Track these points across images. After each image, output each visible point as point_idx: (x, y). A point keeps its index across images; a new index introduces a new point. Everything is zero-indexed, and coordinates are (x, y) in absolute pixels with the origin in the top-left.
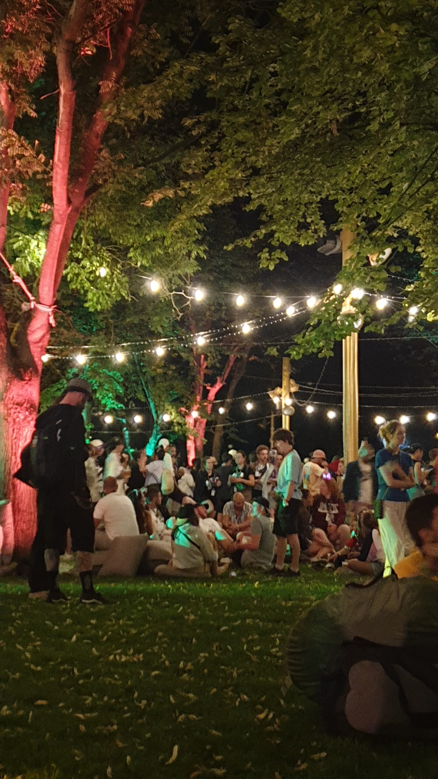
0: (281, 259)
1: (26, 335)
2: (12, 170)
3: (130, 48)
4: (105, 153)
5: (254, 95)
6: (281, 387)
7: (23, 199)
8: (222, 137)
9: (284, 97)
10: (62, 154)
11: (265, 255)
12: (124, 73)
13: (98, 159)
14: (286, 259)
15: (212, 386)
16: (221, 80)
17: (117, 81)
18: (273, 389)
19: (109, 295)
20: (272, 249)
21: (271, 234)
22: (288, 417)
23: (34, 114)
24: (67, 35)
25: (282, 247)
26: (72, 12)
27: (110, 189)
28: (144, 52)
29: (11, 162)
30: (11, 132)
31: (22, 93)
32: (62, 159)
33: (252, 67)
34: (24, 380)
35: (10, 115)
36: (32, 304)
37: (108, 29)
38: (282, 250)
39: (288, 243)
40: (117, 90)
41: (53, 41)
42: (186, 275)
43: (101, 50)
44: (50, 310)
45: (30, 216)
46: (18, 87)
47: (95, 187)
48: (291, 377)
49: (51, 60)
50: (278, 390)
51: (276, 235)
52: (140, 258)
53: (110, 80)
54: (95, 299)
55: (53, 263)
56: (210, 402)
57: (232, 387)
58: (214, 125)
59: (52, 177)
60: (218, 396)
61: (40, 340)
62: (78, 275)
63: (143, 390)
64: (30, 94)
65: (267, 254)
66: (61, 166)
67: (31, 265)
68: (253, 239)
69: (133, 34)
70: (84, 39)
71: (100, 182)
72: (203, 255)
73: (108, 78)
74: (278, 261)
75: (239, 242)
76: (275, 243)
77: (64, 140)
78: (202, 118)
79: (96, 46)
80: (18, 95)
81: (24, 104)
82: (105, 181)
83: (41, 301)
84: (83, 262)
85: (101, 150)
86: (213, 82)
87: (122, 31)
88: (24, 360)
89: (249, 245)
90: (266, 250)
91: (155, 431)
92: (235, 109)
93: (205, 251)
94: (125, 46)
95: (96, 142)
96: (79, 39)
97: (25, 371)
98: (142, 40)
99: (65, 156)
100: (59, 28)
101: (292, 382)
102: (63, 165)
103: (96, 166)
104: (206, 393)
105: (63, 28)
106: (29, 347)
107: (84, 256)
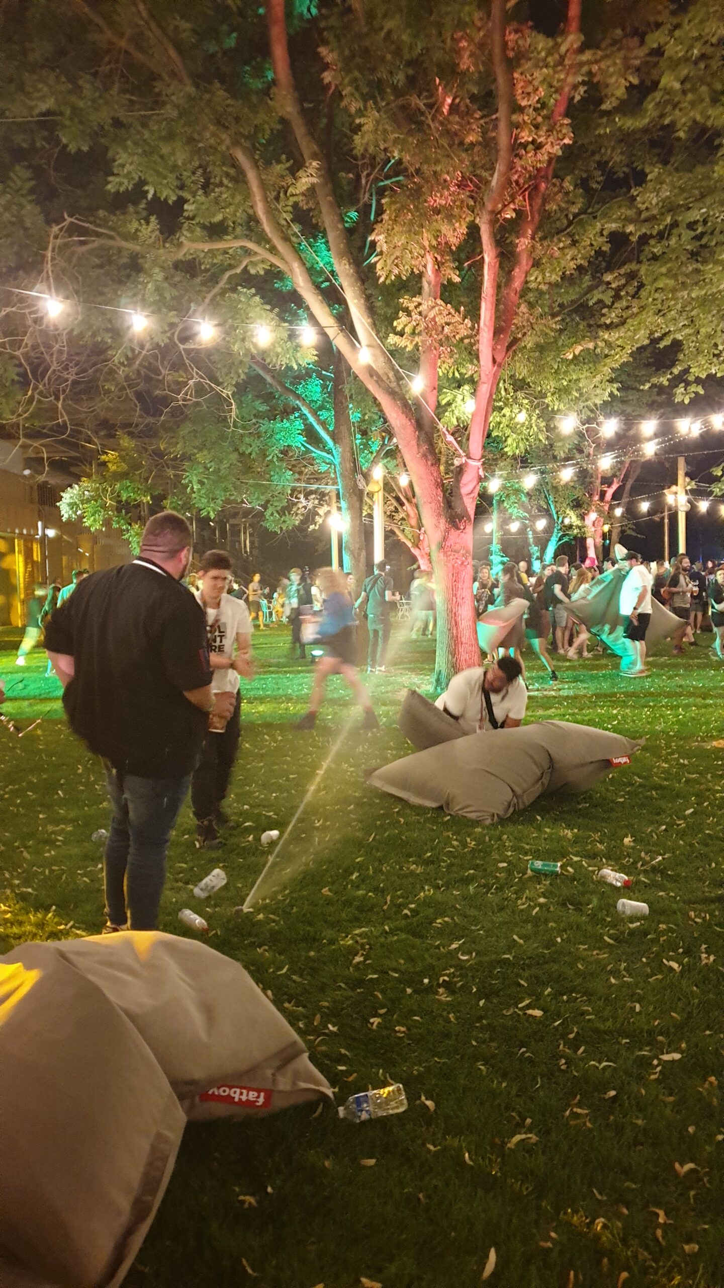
0: (696, 393)
1: (458, 488)
2: (441, 336)
3: (544, 202)
4: (524, 308)
5: (673, 241)
6: (676, 484)
7: (451, 361)
8: (641, 286)
9: (704, 241)
10: (488, 318)
11: (680, 390)
12: (539, 228)
13: (517, 314)
14: (702, 392)
15: (609, 487)
16: (640, 230)
17: (533, 238)
18: (669, 487)
19: (527, 440)
20: (688, 384)
21: (687, 371)
22: (684, 514)
23: (457, 279)
24: (489, 206)
25: (698, 381)
26: (494, 182)
27: (529, 342)
28: (559, 205)
29: (440, 329)
30: (439, 302)
31: (446, 261)
32: (487, 323)
33: (671, 213)
34: (459, 529)
35: (436, 283)
36: (464, 460)
37: (527, 193)
38: (698, 384)
39: (704, 376)
40: (533, 247)
41: (476, 211)
42: (595, 405)
43: (519, 212)
44: (479, 464)
45: (457, 375)
46: (442, 256)
47: (515, 341)
48: (687, 474)
49: (473, 231)
50: (674, 488)
51: (692, 370)
52: (557, 403)
53: (527, 237)
54: (515, 445)
55: (480, 419)
56: (607, 502)
57: (628, 486)
58: (632, 276)
59: (478, 341)
60: (615, 496)
61: (472, 492)
62: (500, 423)
63: (546, 497)
64: (454, 260)
65: (683, 389)
66: (486, 330)
67: (458, 419)
68: (669, 376)
69: (547, 188)
70: (505, 206)
71: (520, 336)
72: (616, 392)
73: (524, 236)
74: (693, 395)
75: (654, 380)
76: (691, 378)
77: (489, 306)
78: (622, 271)
79: (515, 210)
80: (443, 264)
81: (448, 271)
82: (525, 334)
83: (471, 456)
84: (504, 411)
85: (519, 304)
86: (631, 233)
87: (536, 188)
88: (459, 511)
89: (666, 383)
90: (683, 385)
91: (556, 530)
92: (655, 258)
93: (618, 389)
94: (539, 201)
95: (513, 297)
96: (500, 206)
97: (460, 521)
98: (556, 194)
99: (491, 320)
100: (482, 199)
101: (688, 480)
102: (489, 330)
103: (515, 321)
104: (603, 495)
105: (485, 198)
106: (461, 499)
107: (506, 405)
